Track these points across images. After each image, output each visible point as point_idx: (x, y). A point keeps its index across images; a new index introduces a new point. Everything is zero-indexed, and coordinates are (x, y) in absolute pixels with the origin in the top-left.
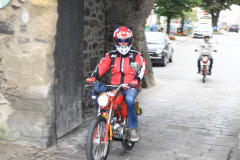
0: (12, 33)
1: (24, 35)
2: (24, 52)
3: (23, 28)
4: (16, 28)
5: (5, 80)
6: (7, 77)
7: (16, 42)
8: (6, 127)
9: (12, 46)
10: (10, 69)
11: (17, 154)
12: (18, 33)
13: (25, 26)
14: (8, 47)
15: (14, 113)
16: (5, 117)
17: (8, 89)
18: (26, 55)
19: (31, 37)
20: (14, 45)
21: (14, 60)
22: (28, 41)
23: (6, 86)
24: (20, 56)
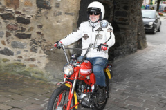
0: (50, 8)
1: (58, 10)
2: (58, 22)
3: (58, 5)
4: (53, 5)
5: (45, 40)
6: (46, 38)
7: (53, 15)
8: (44, 71)
9: (50, 17)
10: (48, 32)
11: (51, 90)
12: (54, 9)
13: (59, 3)
14: (47, 18)
15: (50, 63)
16: (44, 65)
17: (46, 46)
19: (62, 11)
20: (51, 17)
21: (51, 27)
22: (60, 14)
23: (45, 44)
24: (55, 24)
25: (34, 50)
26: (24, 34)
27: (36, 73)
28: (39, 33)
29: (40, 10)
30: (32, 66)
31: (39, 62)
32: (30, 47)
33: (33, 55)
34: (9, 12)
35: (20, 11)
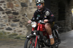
4: (28, 5)
7: (28, 9)
13: (31, 4)
14: (26, 11)
15: (29, 32)
16: (26, 33)
18: (31, 13)
22: (32, 8)
25: (21, 26)
26: (16, 20)
27: (23, 37)
28: (23, 18)
29: (23, 8)
30: (21, 34)
31: (24, 32)
32: (19, 25)
33: (21, 29)
34: (9, 10)
35: (14, 9)
